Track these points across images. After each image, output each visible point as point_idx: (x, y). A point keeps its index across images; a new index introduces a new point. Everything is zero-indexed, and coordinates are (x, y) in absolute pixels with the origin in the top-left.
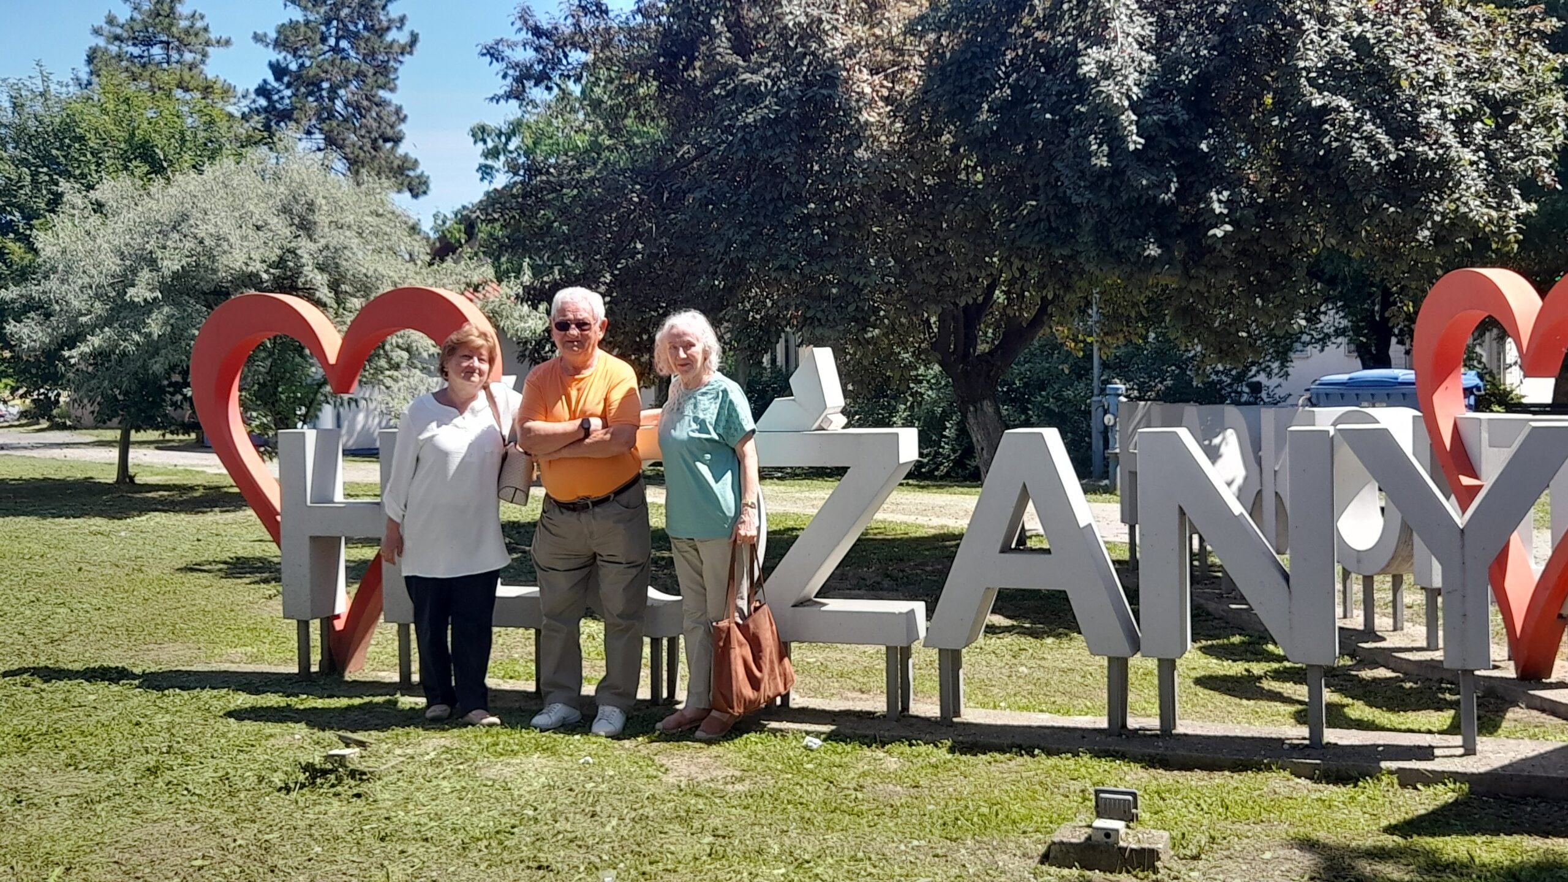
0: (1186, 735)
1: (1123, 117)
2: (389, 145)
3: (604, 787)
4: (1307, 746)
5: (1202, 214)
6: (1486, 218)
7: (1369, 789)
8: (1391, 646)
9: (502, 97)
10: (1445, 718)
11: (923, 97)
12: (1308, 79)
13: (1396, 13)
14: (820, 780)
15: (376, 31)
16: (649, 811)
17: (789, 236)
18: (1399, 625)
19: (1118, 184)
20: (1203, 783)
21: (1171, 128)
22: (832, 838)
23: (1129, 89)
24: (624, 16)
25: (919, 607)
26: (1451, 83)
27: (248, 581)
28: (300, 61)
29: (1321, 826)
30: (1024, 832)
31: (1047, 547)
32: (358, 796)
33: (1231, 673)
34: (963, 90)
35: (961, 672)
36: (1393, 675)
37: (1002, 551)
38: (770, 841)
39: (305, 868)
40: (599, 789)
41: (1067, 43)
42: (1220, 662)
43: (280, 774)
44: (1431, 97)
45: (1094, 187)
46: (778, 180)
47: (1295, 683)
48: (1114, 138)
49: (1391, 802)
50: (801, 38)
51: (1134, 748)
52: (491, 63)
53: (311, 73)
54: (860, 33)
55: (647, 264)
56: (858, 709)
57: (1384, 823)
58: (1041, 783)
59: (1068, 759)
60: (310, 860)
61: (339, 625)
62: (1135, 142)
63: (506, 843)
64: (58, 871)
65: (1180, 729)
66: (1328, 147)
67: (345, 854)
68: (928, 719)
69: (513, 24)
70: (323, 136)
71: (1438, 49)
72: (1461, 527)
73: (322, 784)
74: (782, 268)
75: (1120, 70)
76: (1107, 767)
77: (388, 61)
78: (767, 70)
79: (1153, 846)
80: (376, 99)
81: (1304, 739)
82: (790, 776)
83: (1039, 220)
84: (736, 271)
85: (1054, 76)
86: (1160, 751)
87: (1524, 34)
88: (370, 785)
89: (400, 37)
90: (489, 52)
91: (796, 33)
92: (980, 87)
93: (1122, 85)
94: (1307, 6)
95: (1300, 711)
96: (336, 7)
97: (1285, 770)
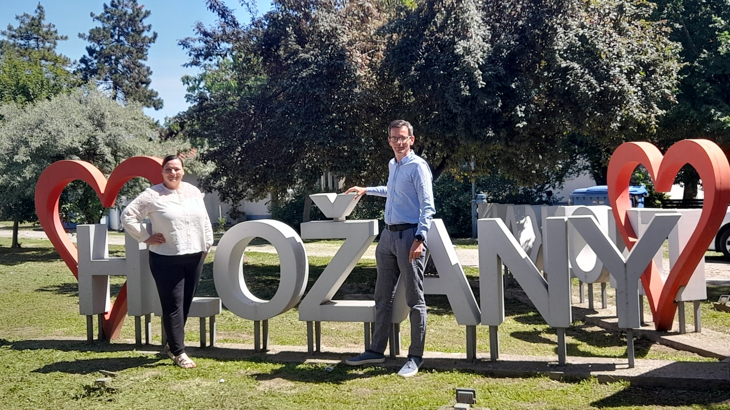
0: (503, 361)
1: (476, 73)
2: (144, 85)
3: (228, 393)
4: (557, 365)
5: (513, 117)
6: (641, 117)
7: (585, 385)
8: (601, 316)
9: (189, 64)
10: (621, 350)
11: (384, 65)
12: (559, 54)
13: (599, 24)
15: (137, 32)
16: (249, 404)
17: (324, 129)
18: (605, 306)
19: (474, 103)
20: (509, 384)
21: (498, 77)
23: (478, 60)
24: (246, 27)
26: (625, 56)
27: (69, 295)
28: (101, 46)
29: (562, 404)
32: (110, 400)
33: (528, 330)
34: (403, 61)
35: (400, 333)
36: (601, 329)
40: (226, 394)
41: (450, 38)
42: (523, 325)
43: (74, 390)
44: (615, 63)
45: (463, 105)
46: (318, 103)
48: (472, 82)
49: (595, 391)
50: (328, 37)
51: (479, 368)
52: (183, 48)
53: (106, 52)
54: (356, 34)
55: (258, 142)
56: (352, 352)
57: (591, 401)
58: (435, 386)
59: (448, 374)
61: (107, 317)
62: (481, 84)
65: (500, 358)
66: (569, 86)
69: (194, 30)
70: (112, 82)
71: (619, 40)
72: (625, 263)
73: (93, 395)
74: (320, 144)
75: (474, 51)
76: (466, 378)
77: (143, 46)
78: (312, 52)
80: (138, 64)
81: (557, 361)
83: (439, 120)
84: (300, 145)
85: (444, 54)
86: (491, 369)
87: (658, 33)
88: (116, 395)
89: (149, 35)
90: (182, 44)
91: (325, 35)
92: (411, 59)
93: (475, 58)
94: (559, 21)
95: (557, 348)
96: (118, 21)
97: (547, 377)
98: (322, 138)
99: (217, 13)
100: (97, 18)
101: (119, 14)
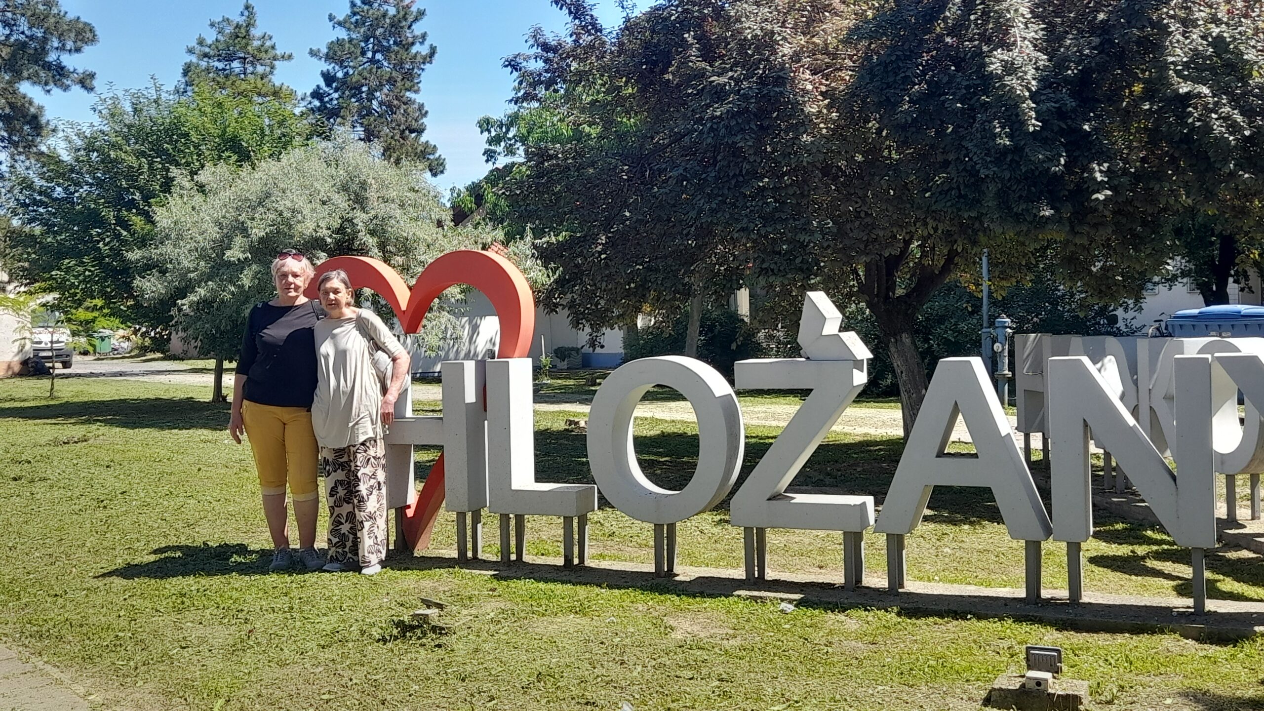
0: (1090, 604)
1: (1025, 105)
2: (413, 135)
3: (628, 641)
4: (1192, 613)
5: (1086, 182)
7: (1246, 648)
8: (1252, 532)
9: (519, 99)
11: (853, 92)
12: (1176, 71)
13: (1246, 16)
14: (796, 637)
15: (404, 46)
16: (664, 660)
17: (749, 204)
18: (1257, 515)
19: (1017, 159)
20: (1107, 642)
21: (1061, 114)
22: (814, 683)
23: (1029, 83)
24: (615, 33)
25: (869, 500)
28: (345, 70)
29: (1210, 679)
30: (968, 681)
31: (974, 451)
32: (439, 646)
33: (1120, 553)
34: (889, 86)
35: (904, 553)
36: (1254, 556)
37: (938, 456)
38: (764, 686)
39: (408, 701)
40: (624, 643)
41: (974, 46)
42: (1108, 545)
43: (376, 628)
45: (998, 162)
46: (739, 160)
47: (1174, 562)
48: (1014, 121)
50: (757, 47)
51: (1049, 614)
52: (512, 72)
53: (354, 80)
54: (802, 42)
55: (633, 228)
56: (820, 581)
58: (975, 641)
59: (995, 622)
60: (410, 695)
61: (410, 513)
62: (1034, 125)
63: (559, 684)
64: (221, 702)
65: (1086, 599)
66: (1192, 126)
67: (437, 692)
68: (877, 590)
69: (526, 41)
70: (363, 129)
73: (411, 637)
74: (743, 230)
75: (1020, 67)
76: (1028, 629)
77: (413, 69)
78: (730, 74)
79: (1076, 693)
80: (404, 99)
81: (1189, 607)
82: (772, 634)
83: (951, 189)
84: (705, 233)
85: (964, 73)
86: (1072, 616)
88: (447, 638)
89: (422, 49)
90: (510, 64)
91: (753, 44)
92: (903, 83)
93: (1023, 80)
94: (1172, 12)
95: (1182, 585)
96: (373, 27)
97: (1175, 633)
98: (746, 220)
99: (567, 11)
100: (340, 24)
101: (375, 16)
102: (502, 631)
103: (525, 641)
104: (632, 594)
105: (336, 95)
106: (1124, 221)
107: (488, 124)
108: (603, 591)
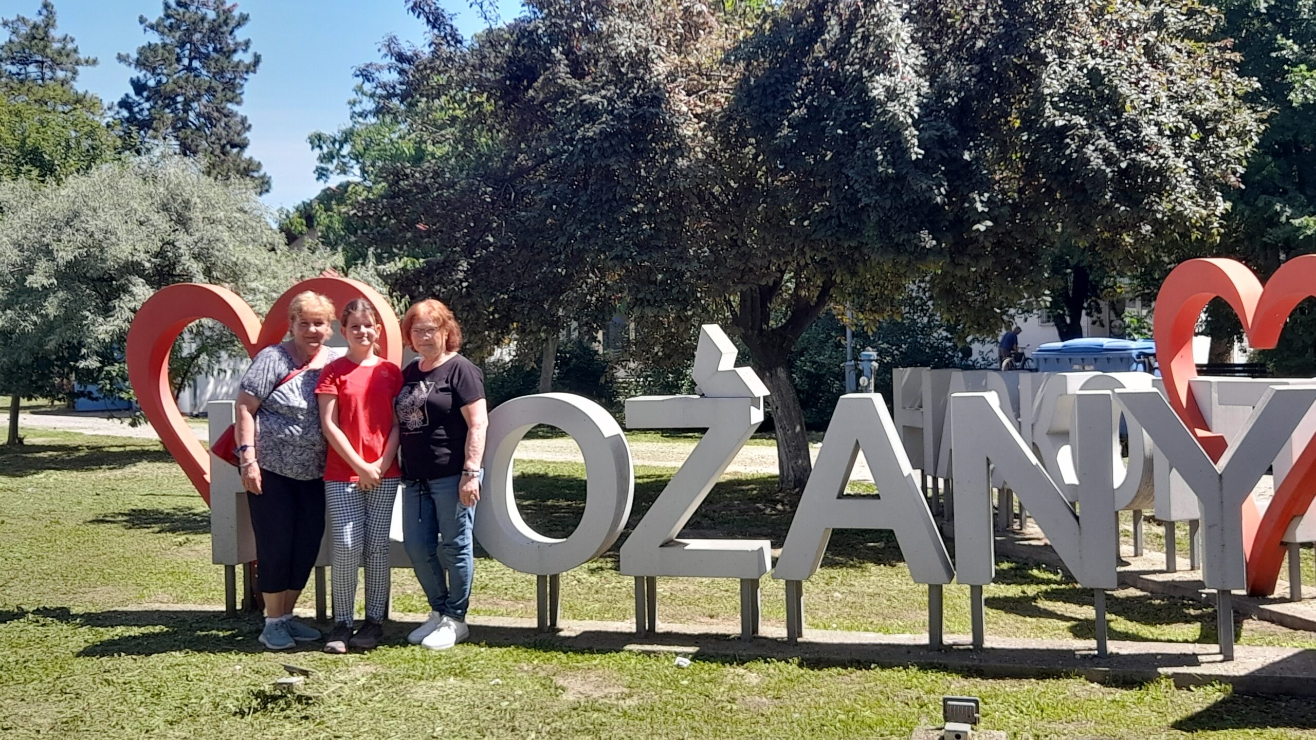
0: (993, 649)
1: (907, 132)
2: (235, 150)
3: (517, 705)
4: (1095, 656)
5: (967, 212)
6: (1198, 215)
7: (1152, 691)
8: (1137, 569)
9: (370, 112)
10: (1194, 630)
11: (729, 116)
12: (1051, 102)
13: (1120, 47)
14: (697, 694)
15: (225, 53)
16: (559, 724)
17: (623, 231)
18: (1139, 552)
19: (899, 188)
20: (1015, 689)
21: (942, 142)
23: (912, 109)
25: (766, 544)
26: (1165, 105)
27: (157, 529)
28: (158, 78)
29: (1122, 724)
31: (876, 492)
32: (306, 718)
33: (1010, 594)
34: (767, 110)
35: (802, 598)
36: (1142, 593)
37: (839, 498)
40: (513, 707)
41: (855, 71)
42: (997, 585)
43: (233, 701)
44: (1151, 117)
45: (879, 190)
46: (613, 184)
47: (1065, 602)
48: (898, 149)
49: (1172, 702)
50: (631, 65)
51: (956, 662)
53: (168, 89)
54: (676, 61)
55: (497, 254)
56: (714, 632)
57: (1171, 720)
58: (882, 692)
59: (899, 671)
62: (916, 153)
65: (987, 644)
66: (1069, 158)
68: (774, 640)
69: (379, 50)
70: (178, 143)
71: (1153, 77)
72: (1219, 472)
73: (273, 708)
74: (617, 257)
75: (903, 93)
76: (933, 678)
77: (235, 78)
78: (603, 92)
80: (225, 111)
81: (1090, 649)
82: (671, 691)
83: (831, 217)
84: (576, 260)
85: (844, 98)
86: (976, 662)
87: (1219, 63)
88: (315, 709)
89: (246, 58)
90: (362, 74)
91: (626, 61)
92: (782, 107)
93: (905, 107)
94: (1049, 42)
95: (1076, 626)
96: (189, 32)
97: (1080, 677)
98: (620, 247)
99: (425, 20)
100: (152, 27)
101: (192, 20)
102: (376, 698)
103: (403, 709)
104: (515, 653)
105: (147, 105)
106: (1003, 252)
107: (319, 140)
108: (483, 649)
